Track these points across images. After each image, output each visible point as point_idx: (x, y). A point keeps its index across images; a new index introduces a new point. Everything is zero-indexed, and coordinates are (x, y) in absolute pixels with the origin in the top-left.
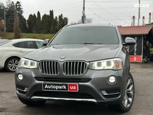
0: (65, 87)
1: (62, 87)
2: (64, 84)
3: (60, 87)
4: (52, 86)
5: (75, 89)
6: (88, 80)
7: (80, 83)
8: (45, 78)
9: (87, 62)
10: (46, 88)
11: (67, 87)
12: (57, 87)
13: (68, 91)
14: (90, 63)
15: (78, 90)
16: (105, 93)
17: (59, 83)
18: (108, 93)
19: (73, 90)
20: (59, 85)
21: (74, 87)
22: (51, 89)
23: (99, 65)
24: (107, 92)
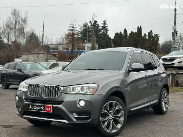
0: (43, 108)
1: (41, 108)
2: (42, 106)
3: (40, 108)
4: (34, 107)
5: (50, 110)
6: (61, 102)
7: (53, 105)
8: (32, 100)
9: (61, 87)
10: (30, 108)
11: (44, 108)
12: (37, 108)
13: (45, 112)
14: (65, 87)
15: (52, 111)
16: (75, 115)
17: (39, 105)
18: (78, 116)
19: (48, 111)
20: (39, 106)
21: (49, 109)
22: (33, 109)
23: (73, 89)
24: (78, 114)
